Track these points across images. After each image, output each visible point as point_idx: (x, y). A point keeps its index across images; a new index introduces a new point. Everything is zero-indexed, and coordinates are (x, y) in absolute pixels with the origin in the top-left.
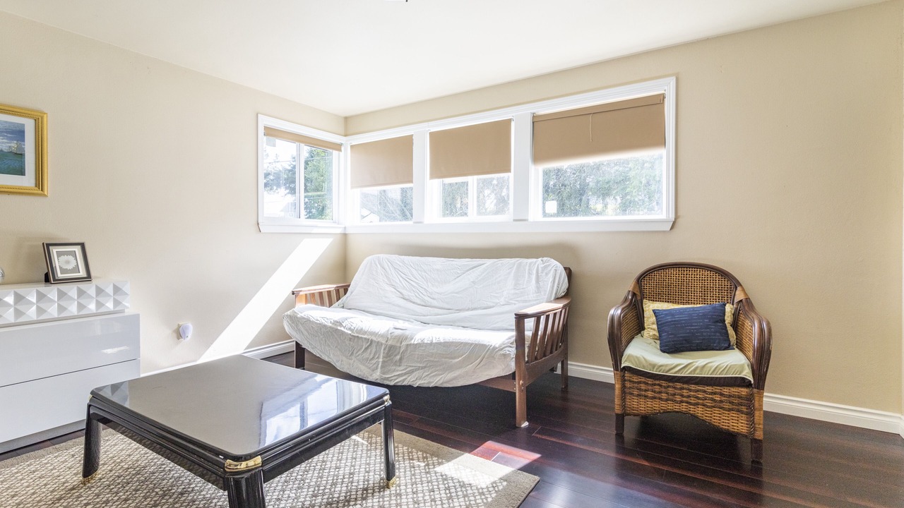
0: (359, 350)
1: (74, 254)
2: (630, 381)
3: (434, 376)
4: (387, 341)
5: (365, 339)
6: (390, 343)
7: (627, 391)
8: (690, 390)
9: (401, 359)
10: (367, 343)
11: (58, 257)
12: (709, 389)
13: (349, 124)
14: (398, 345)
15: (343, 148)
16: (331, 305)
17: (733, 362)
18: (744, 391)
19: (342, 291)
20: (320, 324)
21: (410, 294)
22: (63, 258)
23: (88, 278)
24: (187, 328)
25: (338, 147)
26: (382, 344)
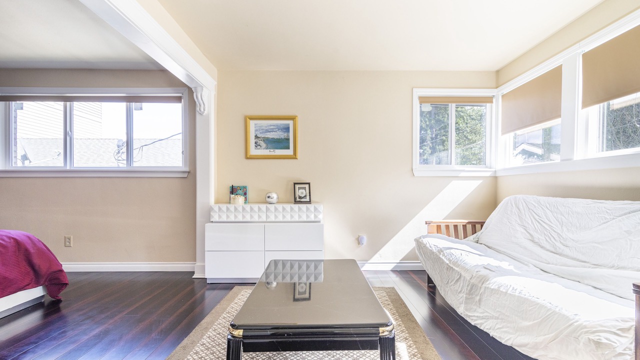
0: (453, 281)
1: (305, 188)
3: (506, 332)
5: (457, 271)
6: (473, 281)
9: (480, 300)
10: (458, 275)
11: (299, 190)
13: (499, 76)
14: (480, 285)
15: (494, 100)
16: (465, 236)
19: (478, 226)
20: (431, 250)
21: (540, 237)
22: (301, 191)
23: (310, 202)
24: (363, 238)
25: (489, 100)
26: (467, 280)
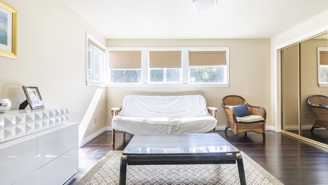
0: (158, 129)
1: (34, 93)
2: (239, 125)
4: (171, 124)
5: (161, 124)
6: (173, 124)
7: (238, 128)
8: (252, 125)
9: (178, 129)
10: (162, 126)
11: (30, 94)
12: (256, 124)
14: (176, 124)
15: (105, 51)
17: (258, 117)
18: (262, 123)
23: (43, 106)
26: (169, 125)
